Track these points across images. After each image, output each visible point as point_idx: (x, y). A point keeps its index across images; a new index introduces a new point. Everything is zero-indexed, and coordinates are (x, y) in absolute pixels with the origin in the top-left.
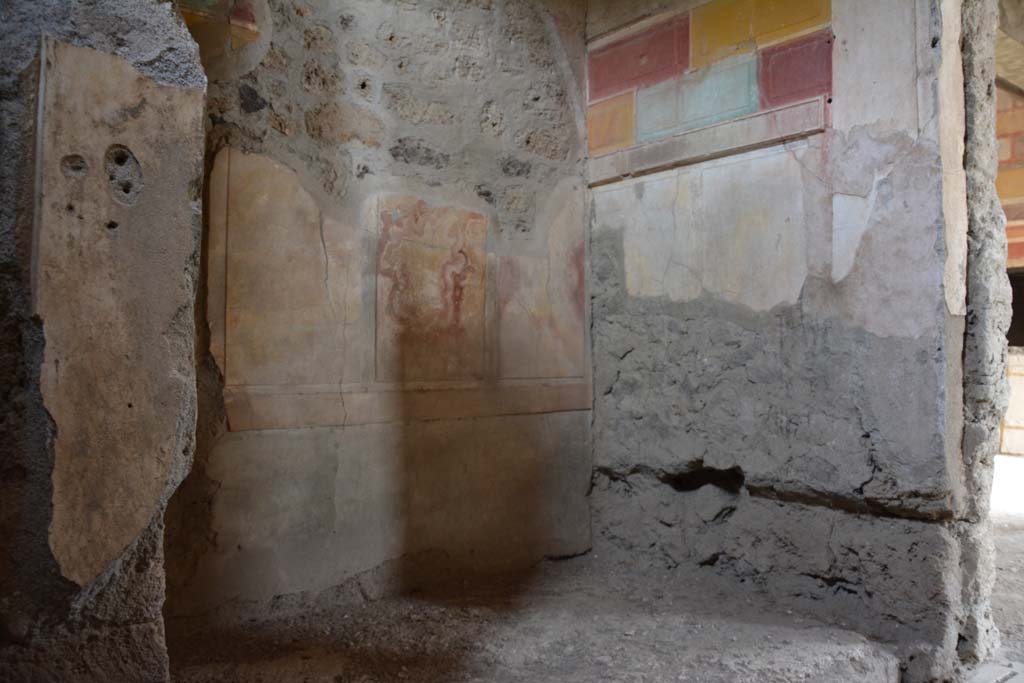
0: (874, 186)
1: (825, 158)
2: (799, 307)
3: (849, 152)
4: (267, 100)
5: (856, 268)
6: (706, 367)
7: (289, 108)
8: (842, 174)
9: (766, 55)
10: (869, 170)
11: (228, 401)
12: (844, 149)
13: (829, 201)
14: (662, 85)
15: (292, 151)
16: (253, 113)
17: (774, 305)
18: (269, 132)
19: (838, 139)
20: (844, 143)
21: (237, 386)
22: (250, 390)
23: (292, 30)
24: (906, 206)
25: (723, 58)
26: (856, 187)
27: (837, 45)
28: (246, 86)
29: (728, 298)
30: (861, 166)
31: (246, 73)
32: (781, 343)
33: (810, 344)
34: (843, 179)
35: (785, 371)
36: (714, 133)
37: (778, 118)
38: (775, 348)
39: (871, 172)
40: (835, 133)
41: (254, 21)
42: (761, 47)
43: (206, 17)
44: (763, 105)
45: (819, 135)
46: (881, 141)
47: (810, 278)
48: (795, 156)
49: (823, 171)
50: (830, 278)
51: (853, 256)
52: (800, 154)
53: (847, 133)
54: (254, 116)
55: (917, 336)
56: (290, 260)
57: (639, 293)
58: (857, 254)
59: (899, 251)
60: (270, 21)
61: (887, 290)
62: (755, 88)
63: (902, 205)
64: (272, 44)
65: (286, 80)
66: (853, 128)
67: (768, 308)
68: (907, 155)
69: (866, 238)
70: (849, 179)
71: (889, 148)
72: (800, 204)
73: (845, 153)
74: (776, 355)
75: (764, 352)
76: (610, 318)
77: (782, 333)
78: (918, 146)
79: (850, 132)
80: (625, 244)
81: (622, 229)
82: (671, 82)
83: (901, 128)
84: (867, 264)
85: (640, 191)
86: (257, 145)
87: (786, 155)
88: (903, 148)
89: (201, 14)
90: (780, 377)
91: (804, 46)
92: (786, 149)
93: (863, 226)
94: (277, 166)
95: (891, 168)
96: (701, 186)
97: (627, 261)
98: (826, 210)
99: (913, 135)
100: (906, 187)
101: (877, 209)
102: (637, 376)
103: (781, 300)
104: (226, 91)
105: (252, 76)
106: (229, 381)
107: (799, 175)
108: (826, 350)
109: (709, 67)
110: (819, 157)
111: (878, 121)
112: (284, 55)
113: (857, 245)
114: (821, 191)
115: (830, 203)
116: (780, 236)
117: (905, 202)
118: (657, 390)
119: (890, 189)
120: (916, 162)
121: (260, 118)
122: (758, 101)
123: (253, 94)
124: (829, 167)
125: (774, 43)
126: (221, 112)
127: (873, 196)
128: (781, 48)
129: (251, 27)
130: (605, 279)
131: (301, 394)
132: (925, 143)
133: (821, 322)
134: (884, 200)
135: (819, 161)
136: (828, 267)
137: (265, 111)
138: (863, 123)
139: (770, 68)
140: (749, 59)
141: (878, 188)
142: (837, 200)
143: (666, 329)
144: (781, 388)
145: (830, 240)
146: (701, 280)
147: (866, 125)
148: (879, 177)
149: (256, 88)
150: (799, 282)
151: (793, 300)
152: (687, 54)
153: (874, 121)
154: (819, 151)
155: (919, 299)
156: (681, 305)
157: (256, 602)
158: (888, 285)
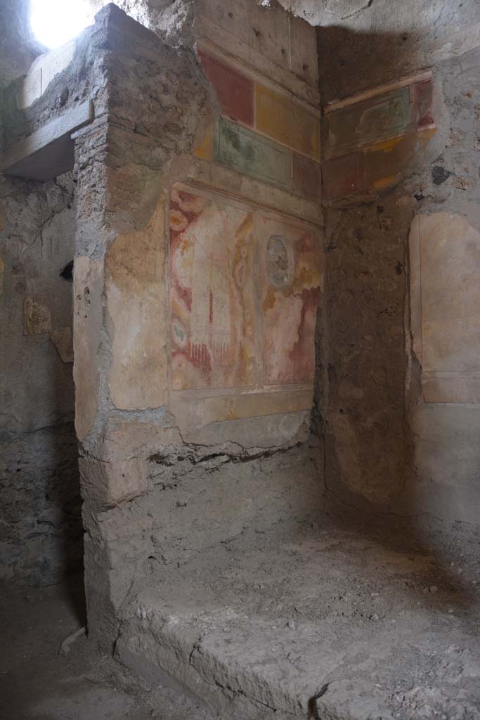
4: (451, 170)
7: (466, 170)
11: (424, 382)
15: (470, 200)
16: (442, 184)
18: (453, 192)
21: (430, 372)
22: (438, 375)
23: (465, 112)
28: (437, 167)
31: (436, 157)
41: (433, 122)
43: (403, 136)
54: (443, 185)
56: (464, 281)
60: (447, 114)
64: (451, 129)
65: (463, 150)
86: (439, 206)
89: (400, 135)
94: (451, 217)
104: (422, 176)
105: (440, 159)
106: (424, 369)
112: (461, 132)
121: (446, 185)
123: (441, 170)
126: (421, 191)
129: (431, 127)
131: (475, 378)
137: (450, 179)
149: (443, 165)
157: (442, 520)
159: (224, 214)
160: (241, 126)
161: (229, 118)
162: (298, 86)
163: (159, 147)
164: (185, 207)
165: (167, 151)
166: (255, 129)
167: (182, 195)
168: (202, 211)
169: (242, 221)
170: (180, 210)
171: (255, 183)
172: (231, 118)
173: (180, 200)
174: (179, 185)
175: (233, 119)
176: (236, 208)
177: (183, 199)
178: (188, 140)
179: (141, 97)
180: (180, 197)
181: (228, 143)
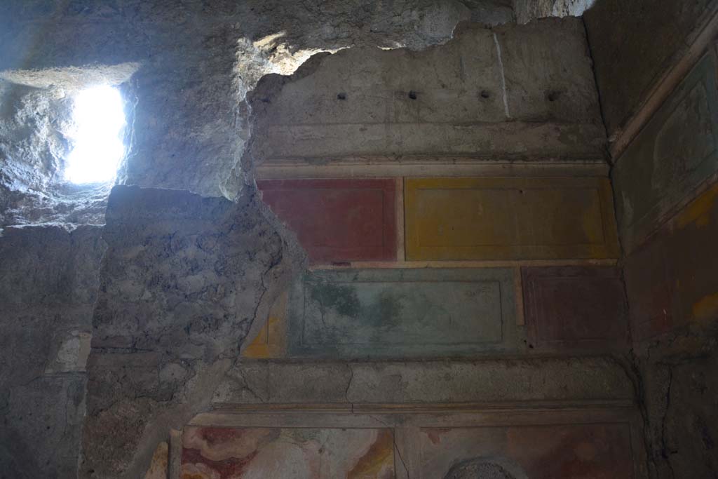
159: (313, 446)
160: (362, 269)
161: (330, 267)
162: (534, 138)
163: (173, 362)
164: (215, 453)
165: (189, 364)
166: (400, 262)
167: (209, 434)
168: (255, 453)
169: (362, 450)
170: (204, 461)
171: (392, 369)
172: (335, 263)
173: (204, 444)
174: (203, 418)
175: (339, 264)
176: (344, 429)
177: (211, 442)
178: (238, 332)
179: (148, 295)
180: (205, 437)
181: (323, 313)
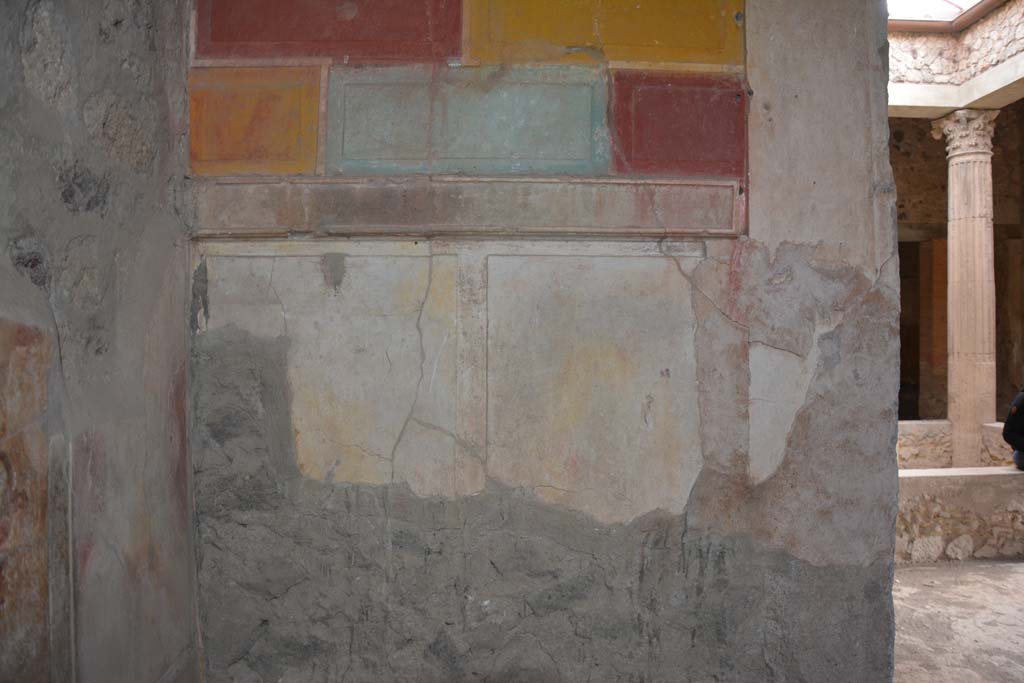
0: (815, 342)
1: (735, 281)
2: (684, 517)
3: (776, 281)
5: (786, 463)
6: (486, 614)
8: (767, 314)
9: (624, 83)
10: (808, 316)
12: (769, 275)
13: (742, 353)
14: (396, 72)
17: (640, 514)
19: (757, 257)
20: (770, 266)
24: (857, 377)
25: (538, 60)
26: (788, 338)
27: (755, 106)
29: (546, 498)
30: (797, 307)
32: (642, 572)
33: (694, 573)
34: (768, 322)
35: (647, 617)
36: (527, 193)
37: (656, 198)
38: (632, 581)
39: (812, 319)
40: (752, 246)
42: (616, 65)
44: (620, 167)
45: (725, 243)
46: (827, 275)
47: (706, 475)
48: (680, 269)
49: (733, 303)
50: (745, 477)
51: (782, 444)
52: (688, 265)
53: (772, 250)
55: (867, 564)
57: (330, 475)
58: (789, 443)
59: (847, 441)
61: (829, 497)
62: (603, 133)
63: (852, 375)
66: (781, 244)
67: (629, 518)
68: (863, 303)
69: (803, 419)
70: (778, 325)
71: (837, 289)
72: (689, 349)
73: (770, 280)
74: (631, 593)
75: (610, 588)
76: (246, 517)
77: (643, 558)
78: (878, 291)
79: (778, 250)
80: (292, 372)
81: (285, 342)
82: (418, 70)
83: (854, 261)
84: (801, 457)
85: (334, 272)
87: (663, 263)
88: (857, 291)
90: (638, 626)
91: (698, 89)
92: (661, 251)
93: (800, 400)
95: (840, 316)
96: (486, 284)
97: (297, 410)
98: (738, 367)
99: (869, 274)
100: (859, 349)
101: (820, 375)
102: (319, 631)
103: (654, 508)
107: (688, 301)
108: (721, 584)
109: (504, 68)
110: (725, 279)
111: (821, 242)
113: (789, 428)
114: (728, 336)
115: (746, 356)
116: (649, 397)
117: (855, 371)
118: (372, 657)
119: (835, 349)
120: (872, 314)
122: (608, 157)
124: (743, 299)
125: (641, 66)
127: (814, 355)
128: (652, 79)
130: (230, 436)
132: (884, 290)
133: (716, 541)
134: (828, 364)
135: (724, 285)
136: (742, 459)
138: (798, 241)
139: (632, 108)
140: (591, 79)
141: (820, 344)
142: (757, 354)
143: (389, 546)
144: (639, 644)
145: (746, 416)
146: (484, 463)
147: (802, 245)
148: (822, 329)
150: (687, 478)
151: (677, 508)
152: (457, 28)
153: (815, 242)
154: (725, 268)
155: (872, 511)
156: (438, 505)
158: (831, 490)
